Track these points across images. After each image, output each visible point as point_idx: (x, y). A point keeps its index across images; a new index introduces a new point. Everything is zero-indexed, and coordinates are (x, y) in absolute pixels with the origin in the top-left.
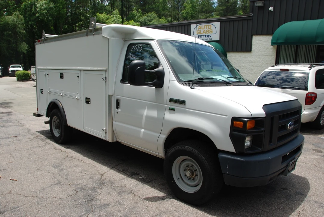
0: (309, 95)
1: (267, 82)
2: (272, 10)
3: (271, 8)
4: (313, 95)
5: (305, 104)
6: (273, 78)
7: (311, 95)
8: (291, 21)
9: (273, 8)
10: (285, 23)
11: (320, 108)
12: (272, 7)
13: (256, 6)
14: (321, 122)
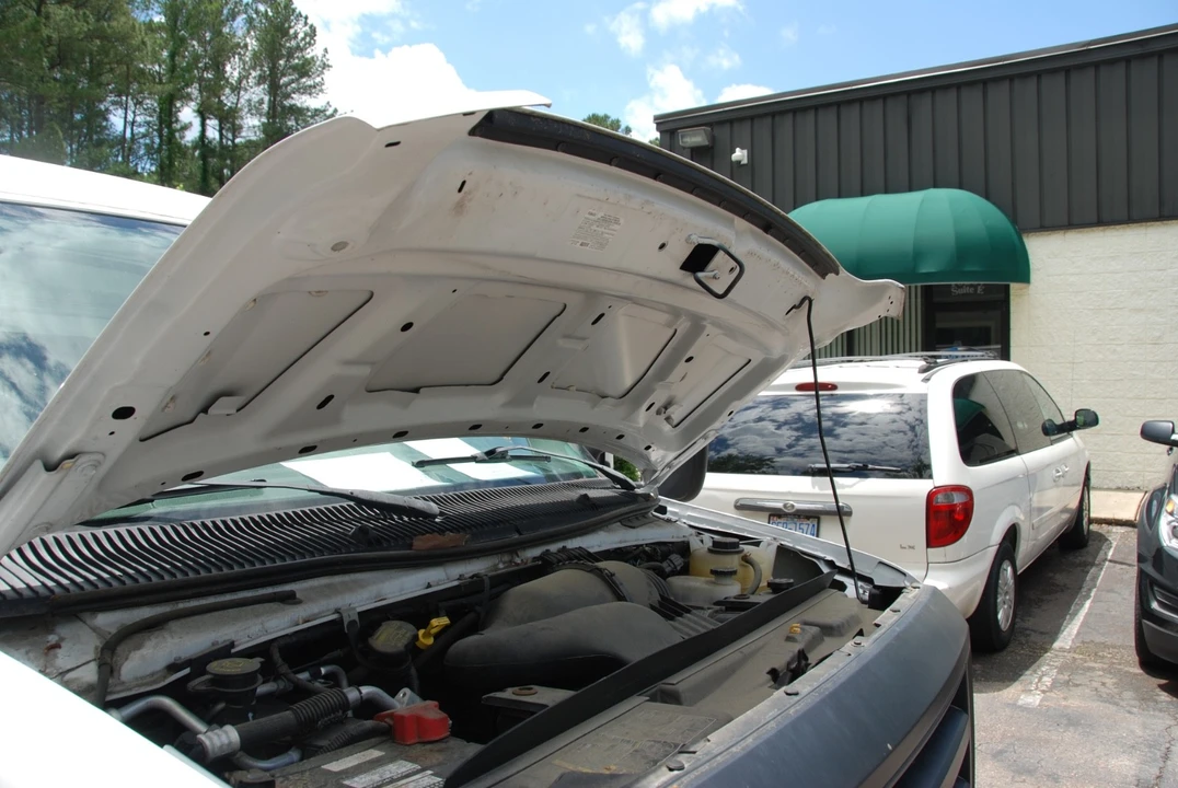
0: (940, 499)
1: (737, 438)
2: (745, 161)
3: (739, 154)
4: (958, 499)
5: (929, 545)
6: (760, 419)
7: (947, 497)
8: (817, 199)
9: (745, 152)
10: (795, 208)
11: (992, 551)
12: (742, 148)
13: (684, 148)
14: (999, 616)
